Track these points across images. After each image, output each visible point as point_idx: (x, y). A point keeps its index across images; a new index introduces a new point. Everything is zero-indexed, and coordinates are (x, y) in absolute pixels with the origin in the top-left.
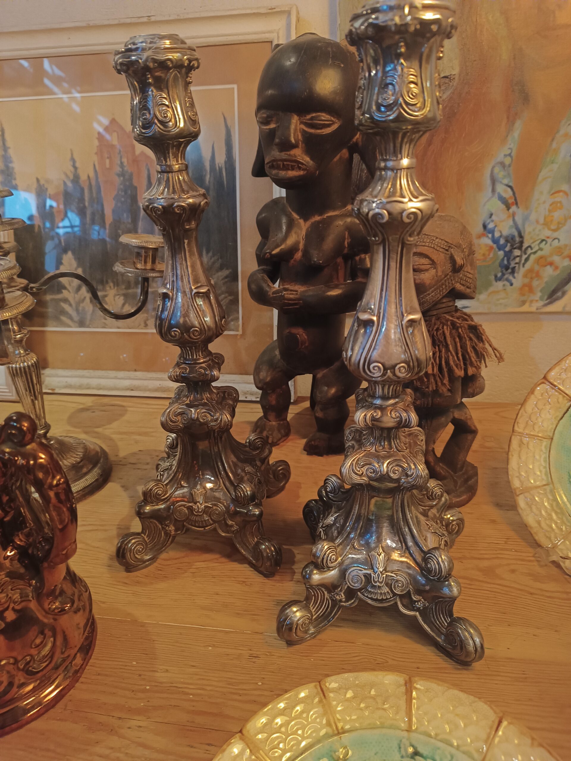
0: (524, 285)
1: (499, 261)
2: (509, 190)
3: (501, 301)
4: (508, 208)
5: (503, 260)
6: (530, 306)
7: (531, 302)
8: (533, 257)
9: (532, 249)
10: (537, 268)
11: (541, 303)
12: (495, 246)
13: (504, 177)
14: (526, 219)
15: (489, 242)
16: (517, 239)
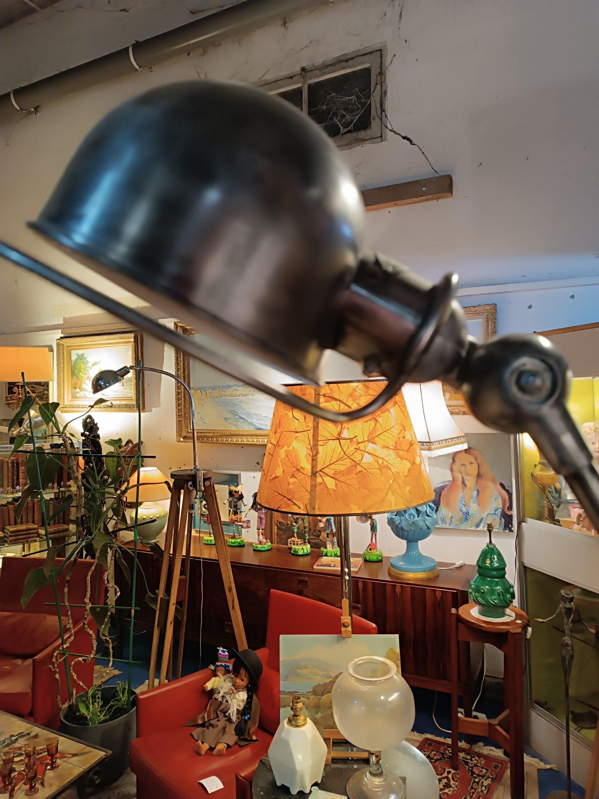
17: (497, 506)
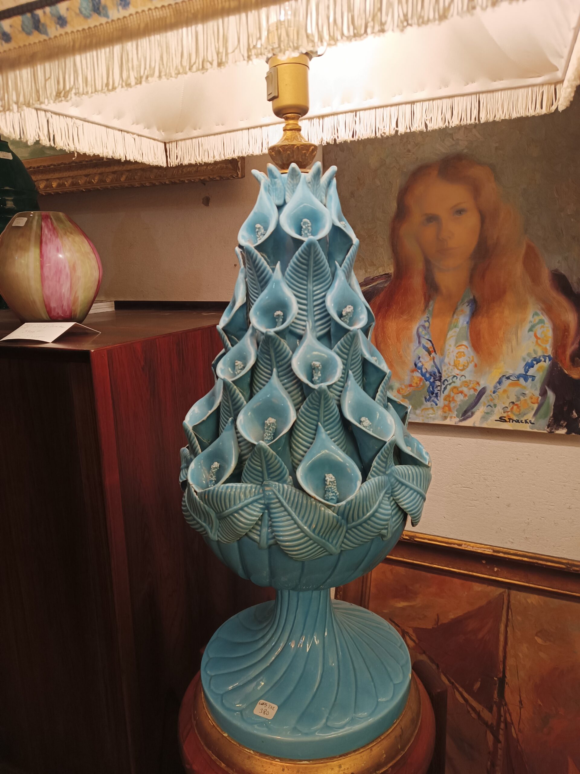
0: (445, 406)
1: (426, 389)
2: (429, 342)
3: (431, 415)
4: (430, 353)
5: (429, 387)
6: (450, 420)
7: (451, 417)
8: (449, 387)
9: (448, 382)
10: (452, 394)
11: (457, 419)
12: (423, 378)
13: (426, 334)
14: (442, 361)
15: (420, 375)
16: (438, 374)
17: (535, 352)
